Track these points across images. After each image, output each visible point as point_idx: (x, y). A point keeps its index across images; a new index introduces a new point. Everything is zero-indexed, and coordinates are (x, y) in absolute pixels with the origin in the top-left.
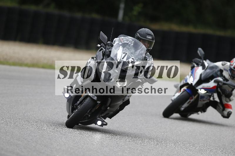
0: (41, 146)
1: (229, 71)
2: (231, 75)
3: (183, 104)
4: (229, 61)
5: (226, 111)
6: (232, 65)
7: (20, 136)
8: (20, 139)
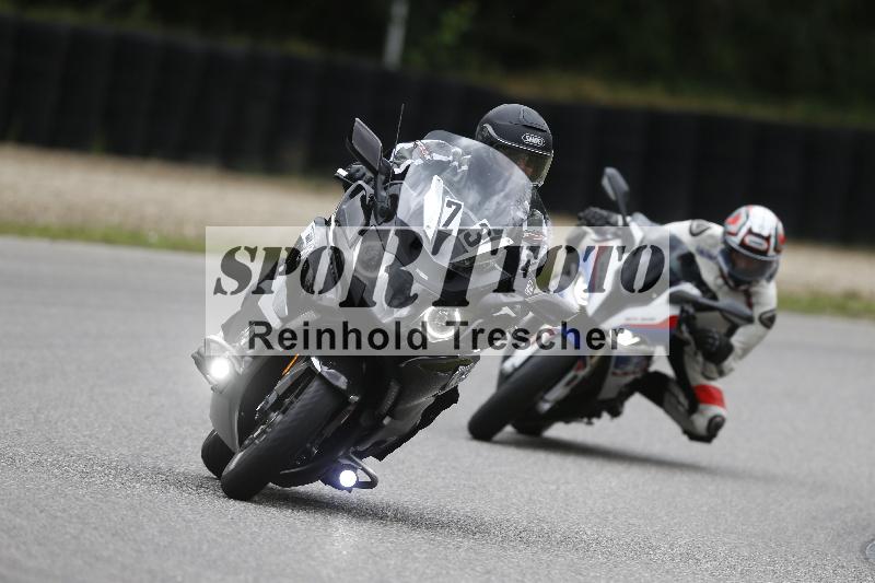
0: (102, 536)
1: (721, 259)
2: (731, 275)
3: (549, 388)
4: (721, 221)
5: (702, 413)
6: (735, 234)
7: (22, 495)
8: (21, 509)
